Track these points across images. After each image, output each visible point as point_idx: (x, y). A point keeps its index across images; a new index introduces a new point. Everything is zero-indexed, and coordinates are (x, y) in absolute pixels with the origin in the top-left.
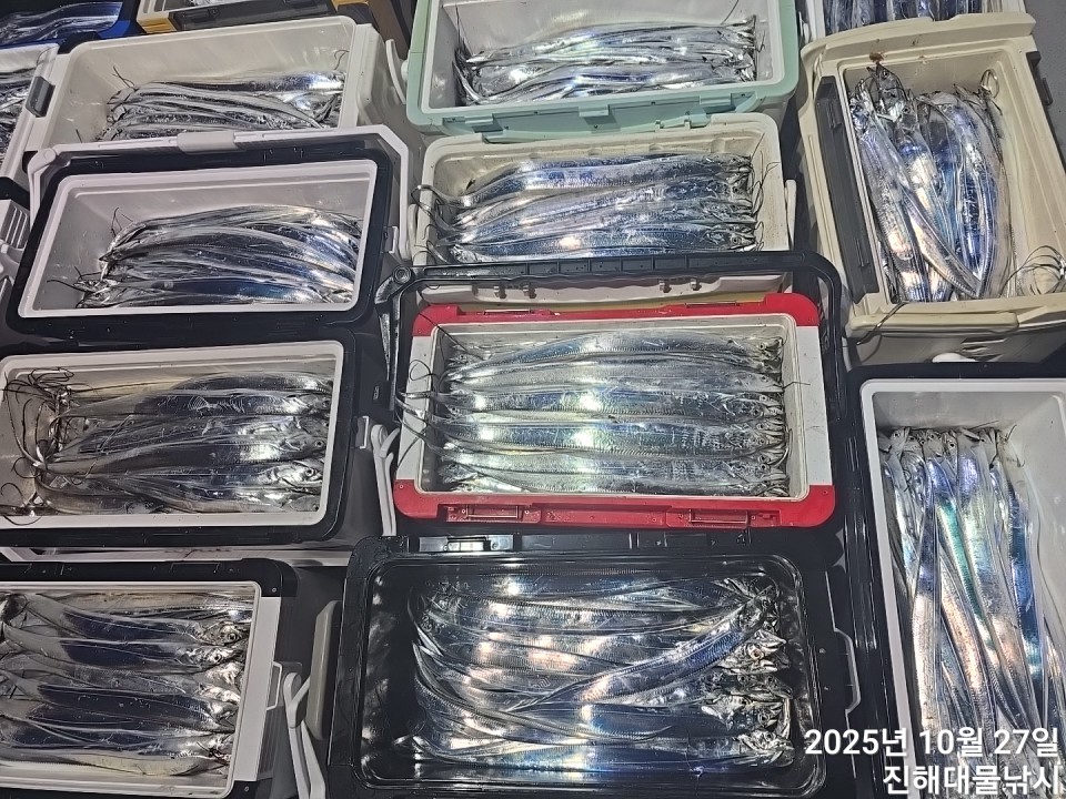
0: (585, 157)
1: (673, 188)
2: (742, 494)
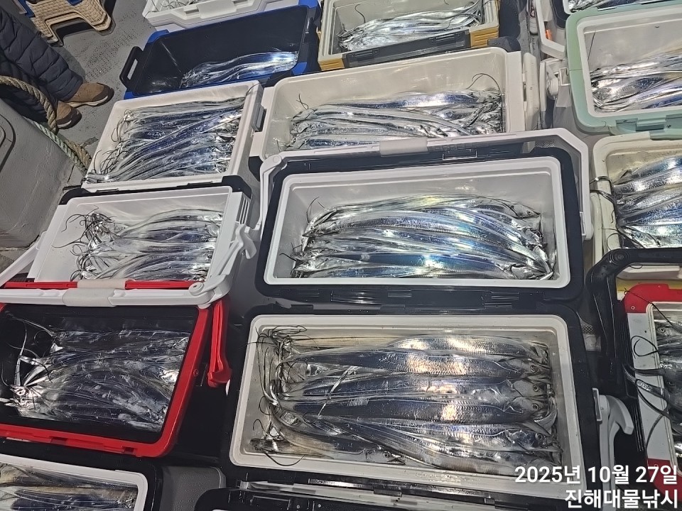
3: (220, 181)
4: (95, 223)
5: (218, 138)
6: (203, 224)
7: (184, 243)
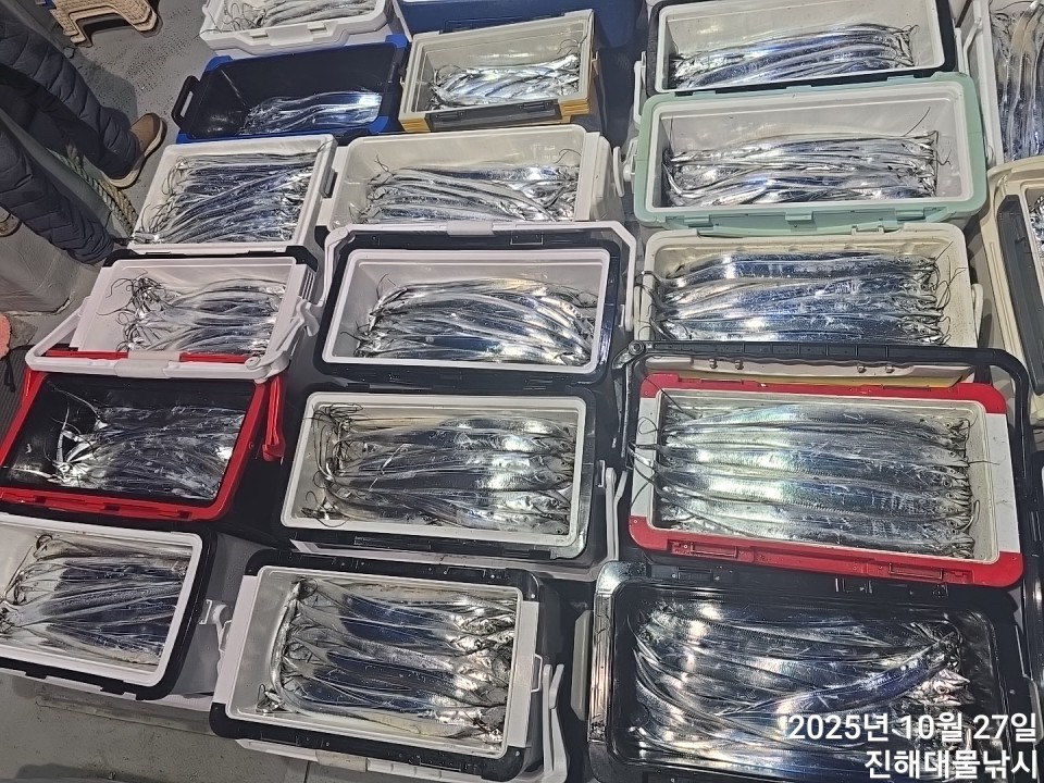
0: (787, 253)
1: (868, 283)
2: (934, 553)
3: (283, 250)
4: (142, 289)
5: (285, 200)
6: (265, 296)
7: (243, 316)
